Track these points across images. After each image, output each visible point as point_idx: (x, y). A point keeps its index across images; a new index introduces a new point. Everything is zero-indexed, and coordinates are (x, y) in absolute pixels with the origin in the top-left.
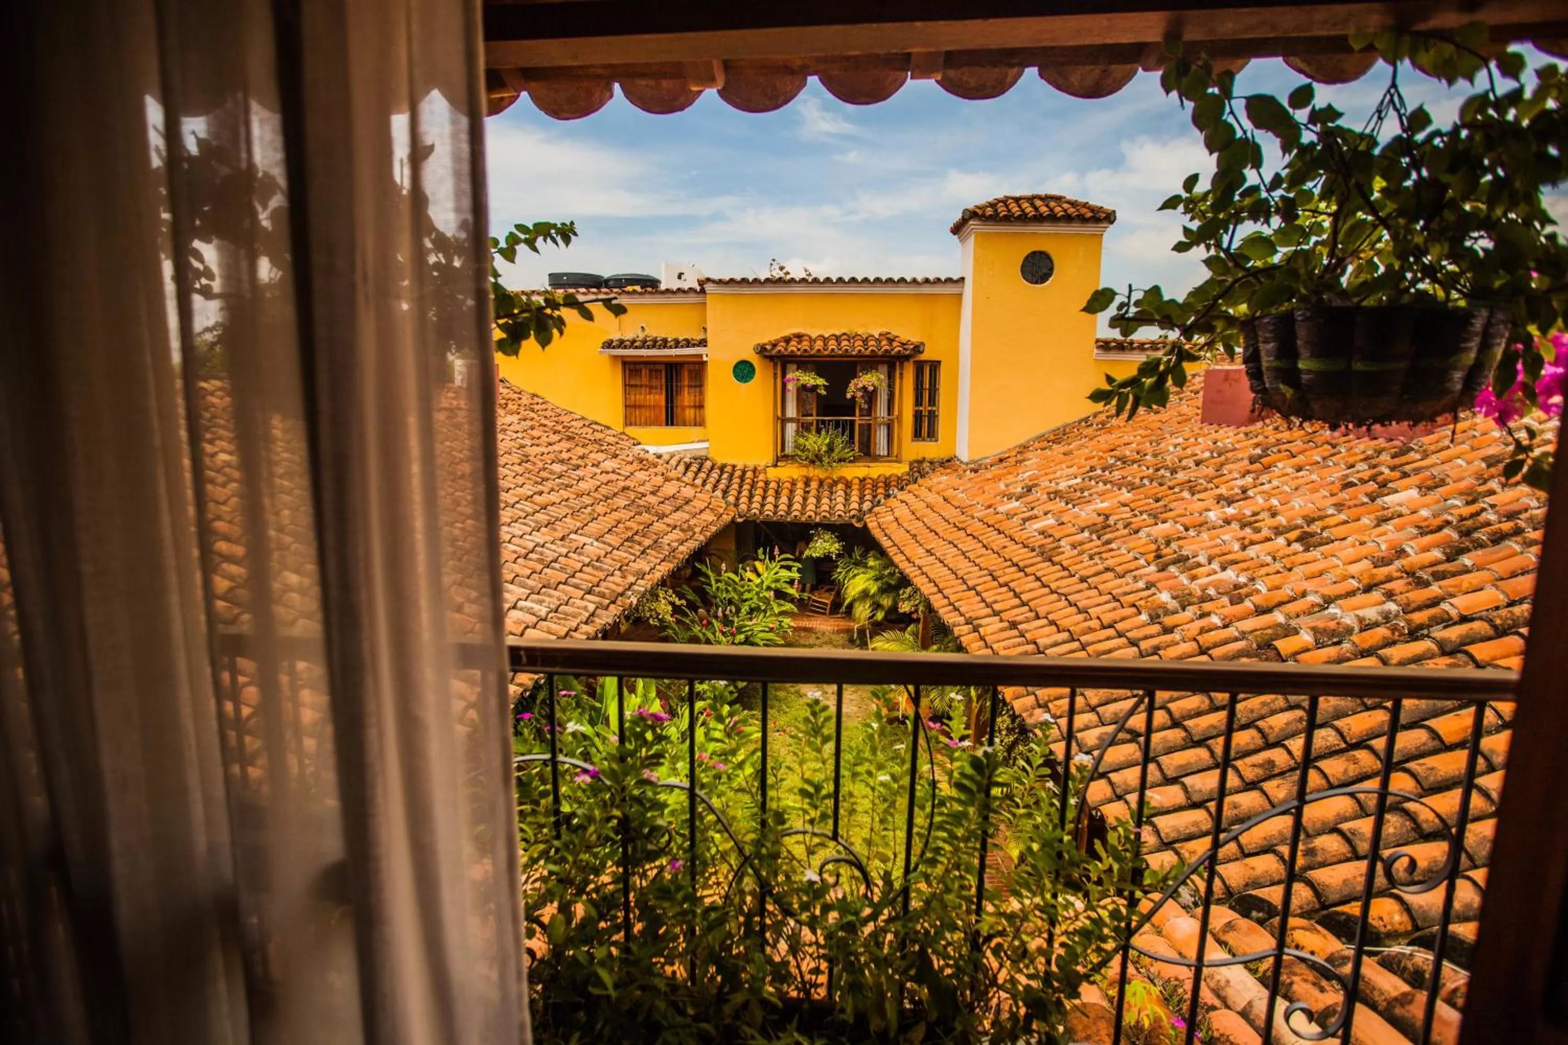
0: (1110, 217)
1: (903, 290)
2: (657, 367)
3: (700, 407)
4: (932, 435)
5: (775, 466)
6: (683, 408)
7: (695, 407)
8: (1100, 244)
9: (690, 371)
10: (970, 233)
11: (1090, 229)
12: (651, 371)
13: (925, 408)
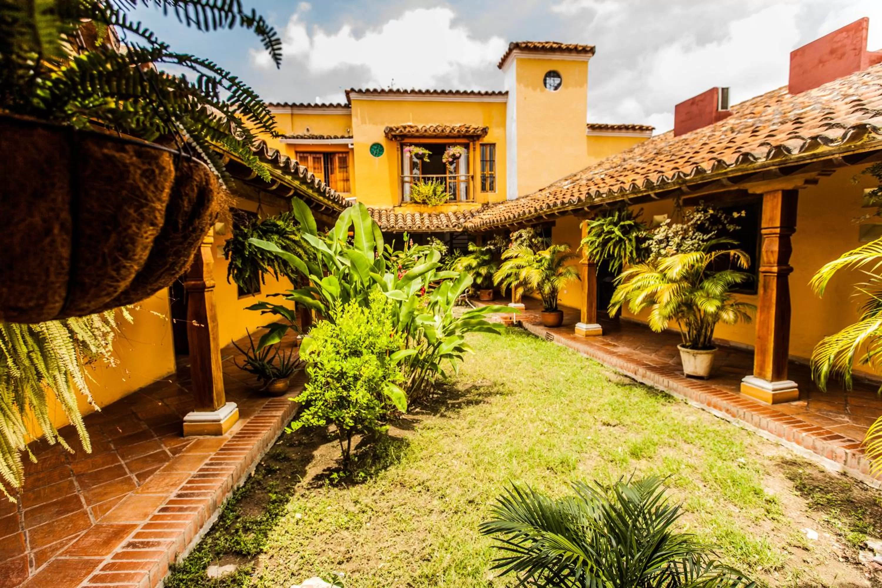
0: (592, 51)
1: (473, 99)
2: (318, 156)
3: (347, 180)
4: (492, 189)
5: (400, 206)
6: (336, 182)
7: (344, 180)
8: (587, 67)
9: (339, 158)
10: (513, 60)
11: (581, 57)
12: (314, 158)
13: (487, 173)
